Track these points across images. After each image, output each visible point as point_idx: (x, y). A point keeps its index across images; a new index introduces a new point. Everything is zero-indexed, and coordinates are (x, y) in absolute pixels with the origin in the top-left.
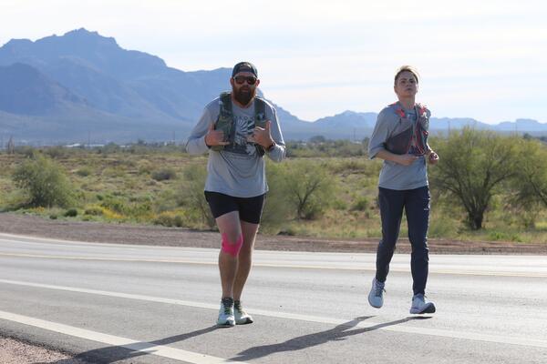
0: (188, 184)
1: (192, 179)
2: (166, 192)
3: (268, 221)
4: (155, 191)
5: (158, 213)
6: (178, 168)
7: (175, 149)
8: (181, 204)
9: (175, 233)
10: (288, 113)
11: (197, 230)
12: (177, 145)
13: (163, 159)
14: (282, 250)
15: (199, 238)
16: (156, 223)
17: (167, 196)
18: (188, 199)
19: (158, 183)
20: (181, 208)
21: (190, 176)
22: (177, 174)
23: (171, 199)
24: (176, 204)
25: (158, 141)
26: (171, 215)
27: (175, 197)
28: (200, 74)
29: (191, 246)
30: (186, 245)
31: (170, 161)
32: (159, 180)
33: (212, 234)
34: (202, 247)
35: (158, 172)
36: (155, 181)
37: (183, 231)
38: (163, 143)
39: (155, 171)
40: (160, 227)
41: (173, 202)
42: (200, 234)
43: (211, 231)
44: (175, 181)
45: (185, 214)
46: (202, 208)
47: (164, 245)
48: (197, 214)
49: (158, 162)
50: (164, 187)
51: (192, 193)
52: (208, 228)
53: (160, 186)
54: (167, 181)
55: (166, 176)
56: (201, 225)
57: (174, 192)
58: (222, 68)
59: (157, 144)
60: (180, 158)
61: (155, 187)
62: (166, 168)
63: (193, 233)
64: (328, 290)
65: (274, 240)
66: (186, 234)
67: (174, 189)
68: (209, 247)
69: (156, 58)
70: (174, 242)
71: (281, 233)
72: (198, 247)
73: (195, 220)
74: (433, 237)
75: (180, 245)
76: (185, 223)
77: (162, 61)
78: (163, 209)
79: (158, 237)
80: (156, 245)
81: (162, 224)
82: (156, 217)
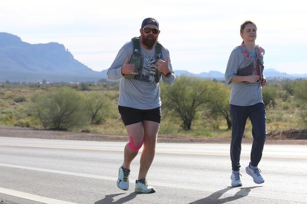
0: (32, 104)
1: (35, 102)
2: (21, 109)
3: (76, 125)
4: (15, 108)
5: (17, 119)
6: (27, 96)
7: (26, 85)
8: (29, 115)
9: (26, 131)
10: (86, 67)
11: (37, 129)
12: (27, 84)
13: (20, 91)
14: (83, 140)
15: (38, 133)
16: (16, 125)
17: (21, 111)
18: (33, 113)
19: (17, 104)
20: (29, 117)
21: (34, 100)
22: (27, 99)
23: (24, 112)
24: (26, 115)
25: (17, 81)
26: (24, 121)
27: (26, 111)
28: (40, 45)
29: (34, 138)
30: (31, 137)
31: (23, 92)
32: (17, 102)
33: (45, 131)
34: (41, 138)
35: (17, 98)
36: (15, 102)
37: (30, 129)
38: (19, 83)
39: (15, 97)
40: (18, 127)
41: (24, 114)
42: (39, 131)
43: (45, 130)
44: (25, 103)
45: (31, 121)
46: (40, 117)
47: (20, 137)
48: (38, 121)
49: (17, 93)
50: (20, 106)
51: (35, 109)
52: (43, 128)
53: (18, 105)
54: (21, 103)
55: (21, 100)
56: (39, 127)
57: (25, 109)
58: (52, 43)
59: (16, 83)
60: (29, 90)
61: (15, 106)
62: (21, 96)
63: (36, 131)
64: (108, 162)
65: (79, 135)
66: (31, 131)
67: (25, 107)
68: (43, 138)
69: (16, 37)
70: (25, 136)
71: (83, 131)
72: (38, 138)
73: (36, 124)
74: (165, 134)
75: (29, 137)
76: (31, 125)
77: (19, 39)
78: (19, 118)
79: (16, 133)
80: (15, 137)
81: (18, 126)
82: (16, 122)
